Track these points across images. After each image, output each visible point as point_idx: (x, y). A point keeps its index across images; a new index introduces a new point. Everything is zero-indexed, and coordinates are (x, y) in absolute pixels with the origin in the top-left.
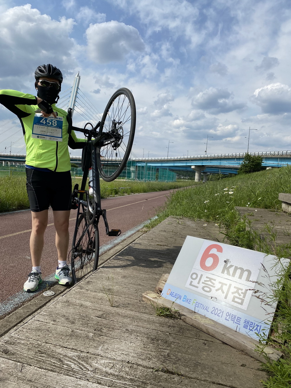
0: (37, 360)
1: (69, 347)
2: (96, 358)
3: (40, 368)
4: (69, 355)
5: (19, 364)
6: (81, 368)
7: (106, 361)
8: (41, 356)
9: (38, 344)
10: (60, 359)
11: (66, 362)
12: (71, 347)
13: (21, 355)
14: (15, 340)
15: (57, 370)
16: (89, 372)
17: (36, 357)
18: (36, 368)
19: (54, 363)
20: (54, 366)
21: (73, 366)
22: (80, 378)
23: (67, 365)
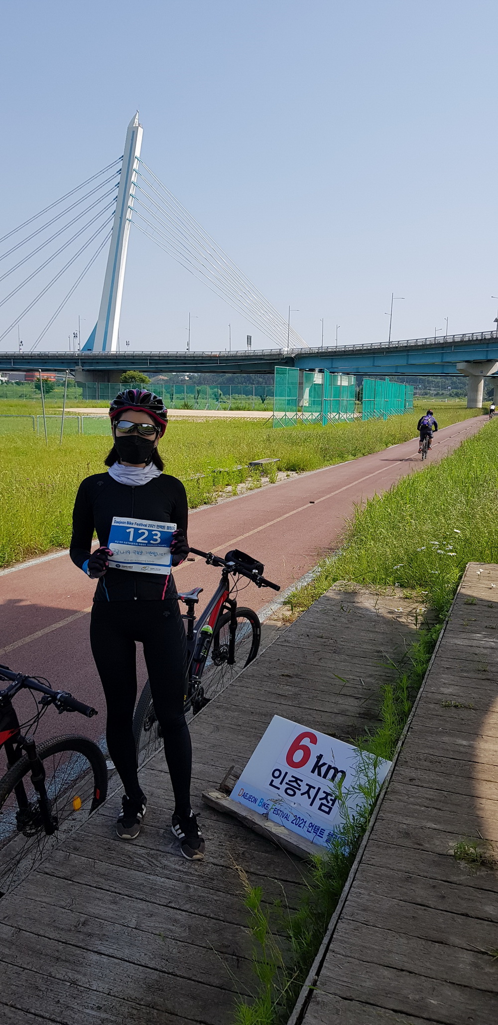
0: (107, 857)
1: (138, 844)
2: (166, 855)
3: (111, 864)
4: (139, 852)
5: (90, 860)
6: (150, 865)
7: (176, 859)
8: (111, 853)
9: (106, 841)
10: (129, 856)
11: (135, 859)
12: (140, 845)
13: (91, 852)
14: (83, 837)
15: (128, 866)
16: (158, 869)
17: (105, 854)
18: (107, 864)
19: (124, 859)
20: (124, 862)
21: (142, 862)
22: (149, 874)
23: (137, 861)
